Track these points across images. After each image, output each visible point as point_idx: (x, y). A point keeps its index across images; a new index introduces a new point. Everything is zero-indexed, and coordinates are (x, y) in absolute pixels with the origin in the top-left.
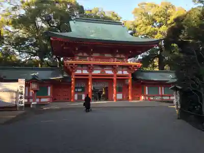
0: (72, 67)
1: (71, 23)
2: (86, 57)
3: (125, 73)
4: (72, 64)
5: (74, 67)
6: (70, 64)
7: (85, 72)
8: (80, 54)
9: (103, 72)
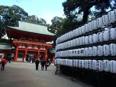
0: (17, 44)
1: (19, 22)
2: (25, 40)
3: (44, 49)
4: (17, 43)
5: (18, 44)
6: (16, 43)
7: (24, 47)
8: (22, 38)
9: (33, 48)
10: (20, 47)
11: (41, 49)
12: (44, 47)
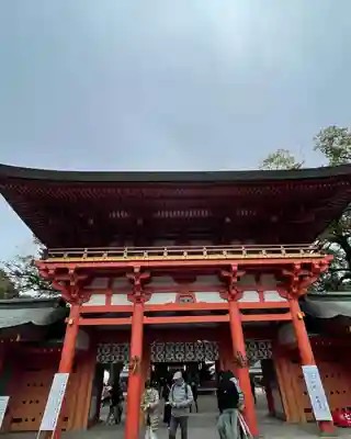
3: (273, 297)
9: (186, 299)
11: (250, 298)
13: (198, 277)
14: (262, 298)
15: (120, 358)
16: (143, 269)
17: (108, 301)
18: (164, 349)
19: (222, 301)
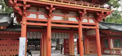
3: (91, 21)
7: (42, 17)
9: (66, 19)
10: (32, 16)
12: (90, 17)
13: (70, 12)
14: (88, 21)
15: (37, 37)
16: (54, 6)
17: (37, 17)
18: (55, 35)
19: (77, 21)
